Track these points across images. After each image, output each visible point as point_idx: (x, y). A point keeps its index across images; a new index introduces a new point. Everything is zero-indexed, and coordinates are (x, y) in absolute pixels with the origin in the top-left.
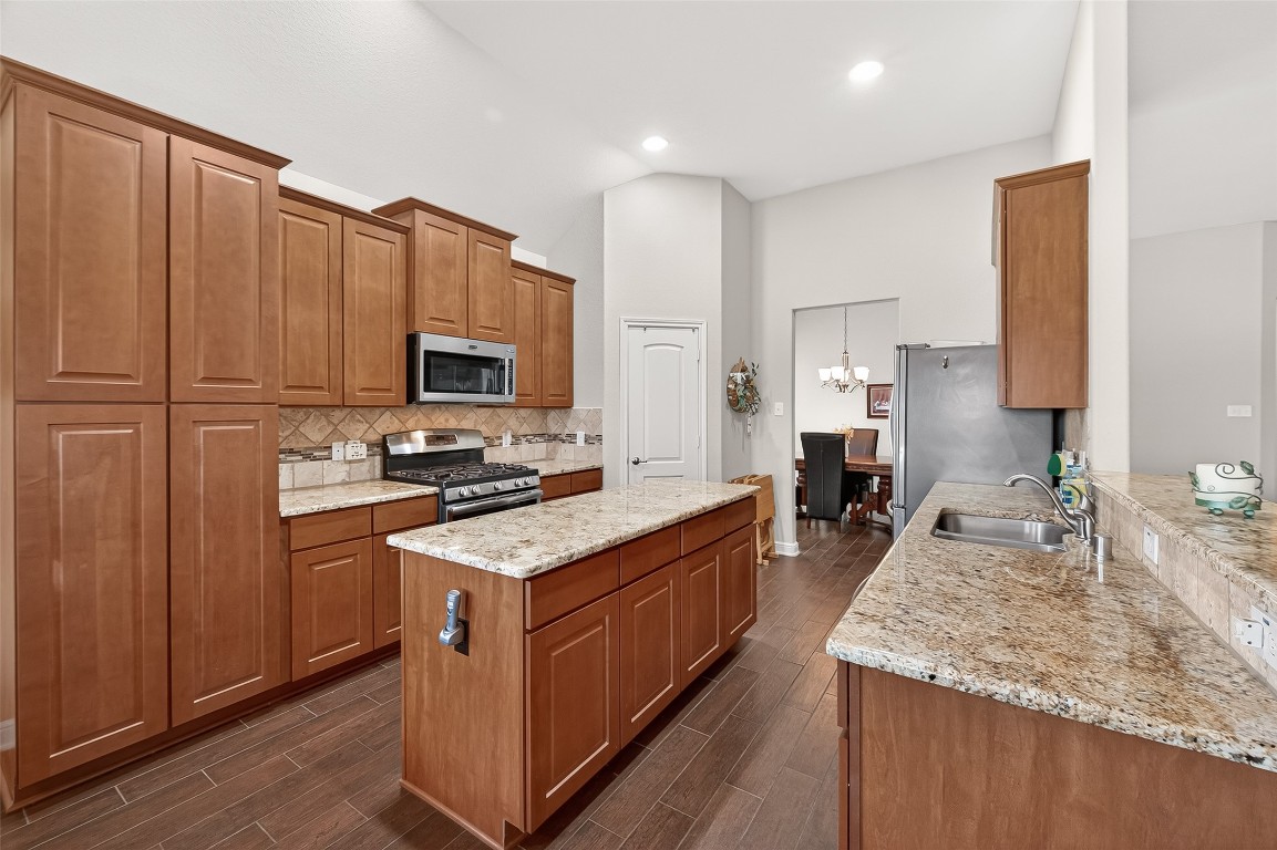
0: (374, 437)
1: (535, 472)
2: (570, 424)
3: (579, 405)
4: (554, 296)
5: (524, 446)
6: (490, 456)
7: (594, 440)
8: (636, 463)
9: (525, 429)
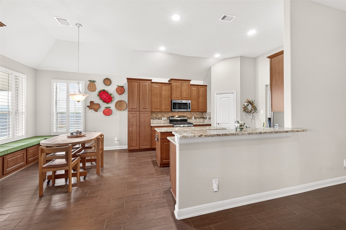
0: (168, 116)
1: (192, 124)
2: (206, 115)
3: (208, 111)
4: (202, 89)
5: (197, 120)
6: (189, 121)
7: (210, 118)
8: (218, 124)
9: (198, 116)
